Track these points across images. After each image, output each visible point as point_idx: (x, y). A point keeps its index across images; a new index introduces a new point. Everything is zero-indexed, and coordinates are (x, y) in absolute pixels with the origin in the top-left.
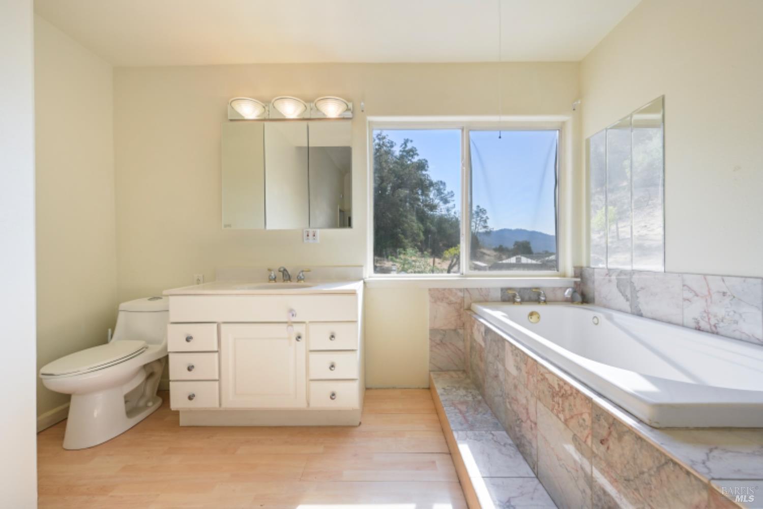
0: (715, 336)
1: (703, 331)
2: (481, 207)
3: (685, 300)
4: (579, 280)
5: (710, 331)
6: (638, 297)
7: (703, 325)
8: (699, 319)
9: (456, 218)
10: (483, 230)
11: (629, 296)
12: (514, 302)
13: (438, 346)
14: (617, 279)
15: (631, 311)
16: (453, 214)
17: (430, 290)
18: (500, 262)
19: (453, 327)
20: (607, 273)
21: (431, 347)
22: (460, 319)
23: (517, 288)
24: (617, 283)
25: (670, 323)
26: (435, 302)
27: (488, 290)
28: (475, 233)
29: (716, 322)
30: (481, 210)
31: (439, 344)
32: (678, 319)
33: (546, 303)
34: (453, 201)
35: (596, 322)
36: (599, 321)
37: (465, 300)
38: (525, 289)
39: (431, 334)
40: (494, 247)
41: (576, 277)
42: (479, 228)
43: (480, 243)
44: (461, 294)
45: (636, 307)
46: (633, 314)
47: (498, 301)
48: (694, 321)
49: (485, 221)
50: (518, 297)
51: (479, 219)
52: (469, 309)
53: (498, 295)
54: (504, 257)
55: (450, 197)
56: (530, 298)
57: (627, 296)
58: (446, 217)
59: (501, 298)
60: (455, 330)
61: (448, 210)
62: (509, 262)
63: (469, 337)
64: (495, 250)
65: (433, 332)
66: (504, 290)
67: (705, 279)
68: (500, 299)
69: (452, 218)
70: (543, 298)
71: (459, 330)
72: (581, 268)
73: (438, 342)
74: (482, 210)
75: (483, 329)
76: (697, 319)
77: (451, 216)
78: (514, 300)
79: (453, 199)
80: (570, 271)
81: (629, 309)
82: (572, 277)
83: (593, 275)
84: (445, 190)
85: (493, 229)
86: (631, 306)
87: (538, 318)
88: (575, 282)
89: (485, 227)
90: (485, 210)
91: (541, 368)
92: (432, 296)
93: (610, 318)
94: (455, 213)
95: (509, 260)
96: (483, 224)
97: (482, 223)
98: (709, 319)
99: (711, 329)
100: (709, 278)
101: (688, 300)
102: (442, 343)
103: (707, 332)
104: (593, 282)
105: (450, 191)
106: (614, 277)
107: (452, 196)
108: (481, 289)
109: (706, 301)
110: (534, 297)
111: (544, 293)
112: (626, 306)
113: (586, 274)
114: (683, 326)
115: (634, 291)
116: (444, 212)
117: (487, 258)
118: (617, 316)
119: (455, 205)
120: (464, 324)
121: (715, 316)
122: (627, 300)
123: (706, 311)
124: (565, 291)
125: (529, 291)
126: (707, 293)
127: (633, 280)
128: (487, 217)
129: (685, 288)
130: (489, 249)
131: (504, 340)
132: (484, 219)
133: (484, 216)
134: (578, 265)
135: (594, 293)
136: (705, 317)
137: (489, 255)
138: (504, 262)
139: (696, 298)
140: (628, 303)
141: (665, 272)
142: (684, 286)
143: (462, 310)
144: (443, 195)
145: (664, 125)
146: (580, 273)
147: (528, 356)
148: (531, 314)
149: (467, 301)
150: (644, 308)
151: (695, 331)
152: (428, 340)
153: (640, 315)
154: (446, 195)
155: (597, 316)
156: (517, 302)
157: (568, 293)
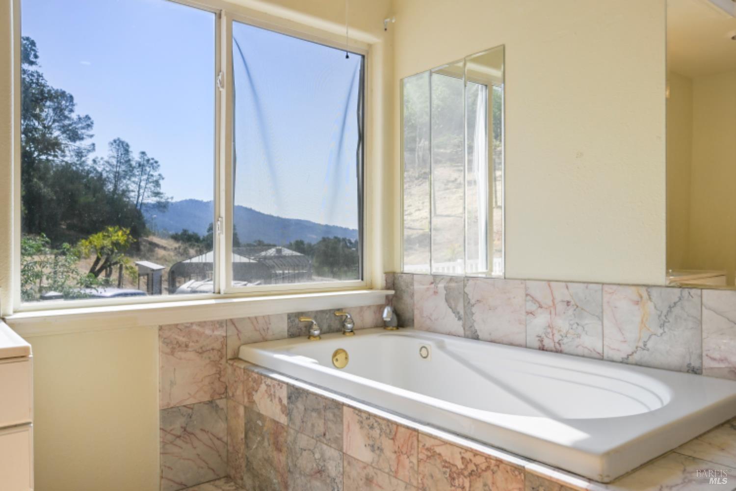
0: (559, 354)
1: (546, 350)
2: (149, 155)
3: (528, 313)
4: (392, 292)
5: (554, 349)
6: (473, 314)
7: (548, 343)
8: (543, 335)
9: (97, 172)
10: (153, 200)
11: (462, 312)
12: (309, 336)
13: (179, 442)
14: (446, 288)
15: (465, 334)
16: (90, 162)
17: (161, 328)
18: (188, 261)
19: (207, 398)
20: (433, 281)
21: (164, 443)
22: (219, 379)
23: (312, 312)
24: (446, 295)
25: (511, 344)
26: (172, 353)
27: (267, 318)
28: (136, 205)
29: (560, 338)
30: (148, 160)
31: (179, 437)
32: (520, 339)
33: (354, 334)
34: (92, 136)
35: (424, 355)
36: (430, 353)
37: (229, 342)
38: (322, 312)
39: (163, 419)
40: (172, 233)
41: (387, 288)
42: (146, 194)
43: (147, 225)
44: (220, 332)
45: (471, 327)
46: (466, 337)
47: (283, 338)
48: (538, 338)
49: (157, 184)
50: (315, 327)
51: (145, 177)
52: (236, 358)
53: (283, 326)
54: (192, 251)
55: (83, 128)
56: (329, 326)
57: (458, 313)
58: (74, 168)
59: (288, 331)
60: (211, 402)
61: (79, 154)
62: (204, 261)
63: (241, 411)
64: (176, 238)
65: (168, 413)
66: (293, 317)
67: (549, 286)
68: (286, 334)
69: (88, 172)
70: (349, 326)
71: (218, 402)
72: (394, 273)
73: (179, 432)
74: (151, 161)
75: (283, 393)
76: (540, 337)
77: (86, 168)
78: (309, 332)
79: (90, 132)
80: (379, 278)
81: (461, 331)
82: (382, 289)
83: (412, 284)
84: (71, 111)
85: (172, 198)
86: (464, 326)
87: (346, 358)
88: (387, 297)
89: (157, 194)
90: (156, 162)
91: (427, 438)
92: (166, 342)
93: (441, 346)
94: (94, 161)
95: (201, 257)
96: (153, 188)
97: (150, 185)
98: (553, 335)
99: (555, 346)
100: (552, 284)
101: (531, 313)
102: (186, 433)
103: (551, 351)
104: (412, 296)
105: (82, 115)
106: (441, 285)
107: (89, 126)
108: (256, 318)
109: (550, 313)
110: (336, 324)
111: (351, 318)
112: (457, 326)
113: (402, 284)
114: (526, 347)
115: (468, 304)
116: (70, 158)
117: (161, 253)
118: (448, 341)
119: (93, 145)
120: (226, 388)
121: (559, 331)
122: (460, 319)
123: (551, 326)
124: (382, 312)
125: (327, 316)
126: (551, 303)
127: (466, 290)
128: (160, 175)
129: (528, 298)
130: (163, 236)
131: (339, 405)
132: (155, 179)
133: (156, 174)
134: (389, 270)
135: (413, 311)
136: (549, 333)
137: (164, 248)
138: (195, 260)
139: (540, 310)
140: (461, 323)
141: (505, 278)
142: (527, 295)
143: (223, 361)
144: (67, 122)
145: (504, 82)
146: (393, 281)
147: (398, 425)
148: (336, 354)
149: (232, 343)
150: (482, 328)
151: (538, 351)
152: (158, 431)
153: (476, 338)
154: (75, 123)
155: (426, 346)
156: (315, 337)
157: (387, 314)
